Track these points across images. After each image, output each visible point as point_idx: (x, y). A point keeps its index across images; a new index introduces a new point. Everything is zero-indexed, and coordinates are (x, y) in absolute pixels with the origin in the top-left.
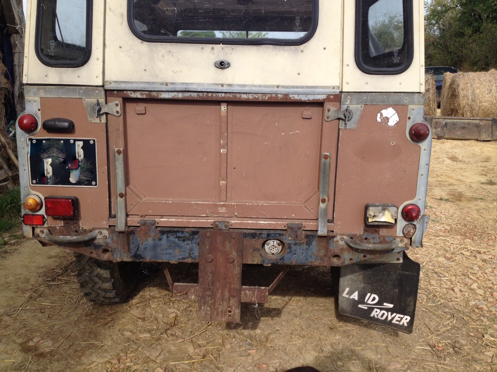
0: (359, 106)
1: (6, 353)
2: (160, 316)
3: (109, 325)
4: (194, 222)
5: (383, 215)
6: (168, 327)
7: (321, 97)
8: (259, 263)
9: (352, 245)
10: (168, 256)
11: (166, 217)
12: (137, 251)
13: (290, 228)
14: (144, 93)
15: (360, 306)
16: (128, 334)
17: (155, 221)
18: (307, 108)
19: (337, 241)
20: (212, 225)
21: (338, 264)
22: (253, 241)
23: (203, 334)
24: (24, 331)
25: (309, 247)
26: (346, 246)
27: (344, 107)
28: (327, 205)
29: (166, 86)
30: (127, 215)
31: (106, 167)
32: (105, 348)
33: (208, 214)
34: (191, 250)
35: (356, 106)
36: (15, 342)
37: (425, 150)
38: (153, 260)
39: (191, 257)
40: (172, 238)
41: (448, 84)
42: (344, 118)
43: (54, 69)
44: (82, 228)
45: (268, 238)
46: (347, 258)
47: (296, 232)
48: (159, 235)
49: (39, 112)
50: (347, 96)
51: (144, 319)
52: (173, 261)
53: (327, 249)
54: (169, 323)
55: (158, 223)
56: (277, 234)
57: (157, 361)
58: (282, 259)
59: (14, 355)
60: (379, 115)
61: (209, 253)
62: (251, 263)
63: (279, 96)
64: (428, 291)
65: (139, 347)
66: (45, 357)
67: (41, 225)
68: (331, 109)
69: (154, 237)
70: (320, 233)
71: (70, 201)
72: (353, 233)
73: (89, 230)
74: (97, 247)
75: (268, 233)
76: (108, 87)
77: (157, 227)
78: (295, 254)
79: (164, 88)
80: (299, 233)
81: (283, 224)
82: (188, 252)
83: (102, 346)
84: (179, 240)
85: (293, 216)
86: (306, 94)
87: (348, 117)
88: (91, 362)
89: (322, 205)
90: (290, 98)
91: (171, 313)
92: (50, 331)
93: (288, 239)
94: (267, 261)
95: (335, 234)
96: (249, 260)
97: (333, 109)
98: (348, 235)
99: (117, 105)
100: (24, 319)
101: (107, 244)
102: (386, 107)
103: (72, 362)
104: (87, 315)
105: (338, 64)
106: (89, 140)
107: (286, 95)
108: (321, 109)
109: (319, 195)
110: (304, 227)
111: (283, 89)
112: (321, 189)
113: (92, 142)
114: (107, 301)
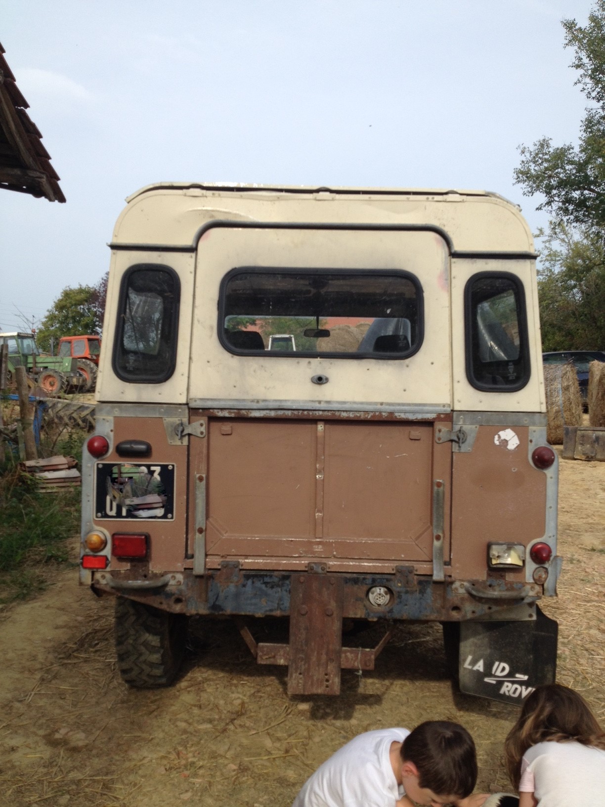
0: (474, 426)
1: (28, 746)
2: (222, 702)
3: (155, 713)
4: (285, 563)
5: (509, 556)
6: (234, 716)
7: (430, 416)
8: (363, 616)
9: (474, 593)
10: (253, 607)
11: (251, 557)
12: (216, 601)
13: (399, 571)
14: (232, 411)
15: (487, 680)
16: (183, 725)
17: (239, 562)
18: (415, 428)
19: (456, 589)
20: (306, 567)
21: (458, 619)
22: (356, 587)
23: (282, 725)
24: (44, 721)
25: (423, 596)
26: (466, 595)
27: (457, 428)
28: (443, 543)
29: (257, 404)
30: (206, 555)
31: (185, 497)
32: (155, 741)
33: (301, 553)
34: (281, 599)
35: (470, 426)
36: (35, 734)
37: (551, 478)
38: (234, 612)
39: (281, 609)
40: (258, 584)
41: (596, 378)
42: (457, 440)
43: (132, 385)
44: (152, 572)
45: (372, 584)
46: (469, 610)
47: (407, 577)
48: (242, 580)
49: (112, 434)
50: (460, 415)
51: (200, 707)
52: (259, 614)
53: (444, 598)
54: (234, 711)
55: (242, 565)
56: (384, 579)
57: (227, 757)
58: (391, 611)
59: (39, 749)
60: (496, 437)
61: (303, 604)
62: (353, 616)
63: (384, 414)
64: (576, 673)
65: (201, 740)
66: (79, 752)
67: (102, 568)
68: (442, 431)
69: (237, 582)
70: (435, 578)
71: (143, 537)
72: (474, 578)
73: (160, 574)
74: (169, 595)
75: (373, 578)
76: (193, 405)
77: (241, 570)
78: (406, 605)
79: (255, 406)
80: (410, 577)
81: (391, 566)
82: (277, 602)
83: (152, 739)
84: (266, 586)
85: (403, 556)
86: (414, 412)
87: (463, 439)
88: (142, 758)
89: (437, 544)
90: (396, 417)
91: (235, 699)
92: (78, 721)
93: (397, 586)
94: (372, 615)
95: (453, 579)
96: (351, 612)
97: (444, 429)
98: (469, 581)
99: (202, 425)
100: (41, 706)
101: (181, 591)
102: (504, 428)
103: (117, 758)
104: (123, 702)
105: (448, 380)
106: (167, 466)
107: (391, 413)
108: (431, 429)
109: (432, 530)
110: (416, 571)
111: (387, 407)
112: (435, 523)
113: (170, 467)
114: (151, 681)
